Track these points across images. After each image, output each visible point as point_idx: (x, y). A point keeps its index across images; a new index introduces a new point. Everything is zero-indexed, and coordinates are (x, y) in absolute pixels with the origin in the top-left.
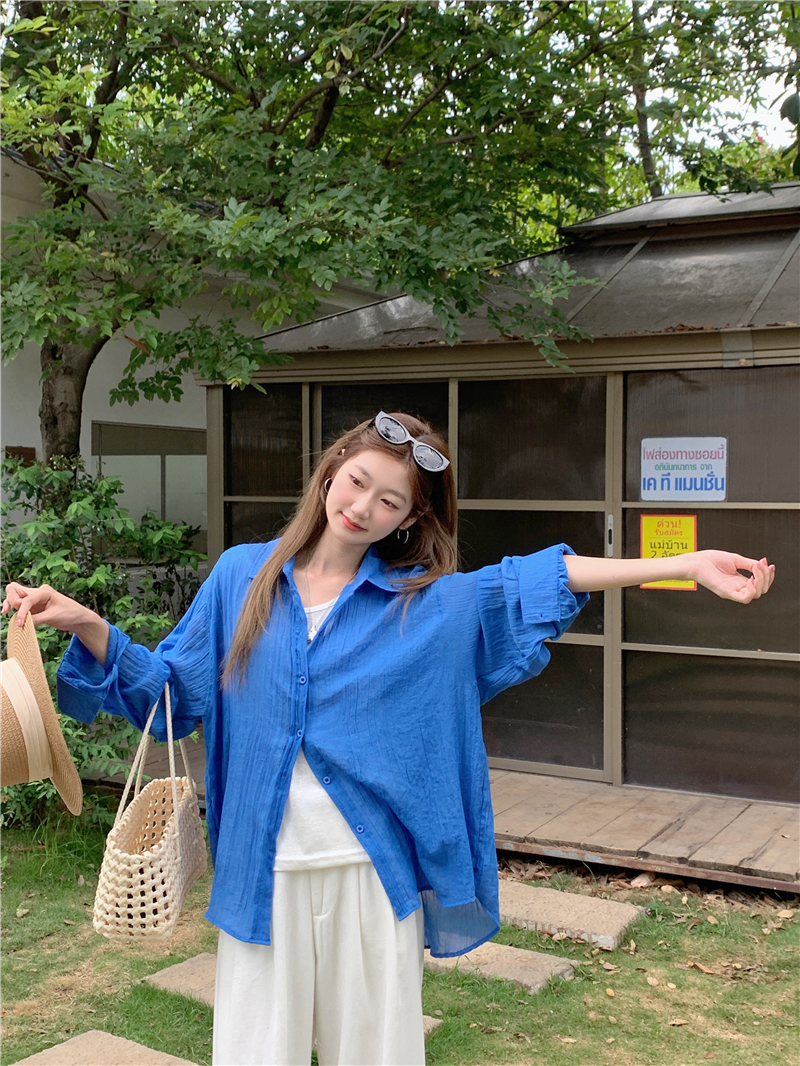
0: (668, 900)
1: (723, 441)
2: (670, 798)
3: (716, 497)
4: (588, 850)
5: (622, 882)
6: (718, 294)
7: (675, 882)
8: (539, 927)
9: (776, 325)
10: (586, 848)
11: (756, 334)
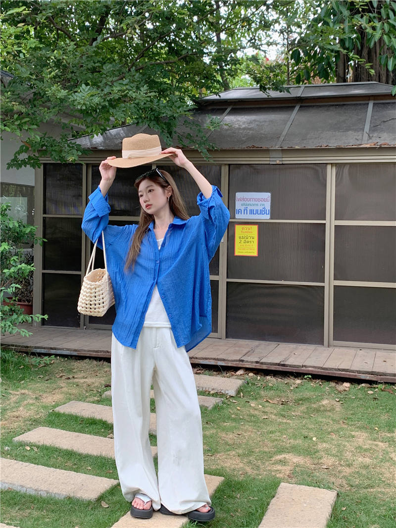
0: (252, 379)
1: (269, 194)
2: (246, 343)
3: (266, 218)
4: (219, 360)
5: (233, 373)
6: (266, 133)
7: (254, 372)
8: (204, 389)
9: (292, 147)
10: (218, 360)
11: (283, 151)
